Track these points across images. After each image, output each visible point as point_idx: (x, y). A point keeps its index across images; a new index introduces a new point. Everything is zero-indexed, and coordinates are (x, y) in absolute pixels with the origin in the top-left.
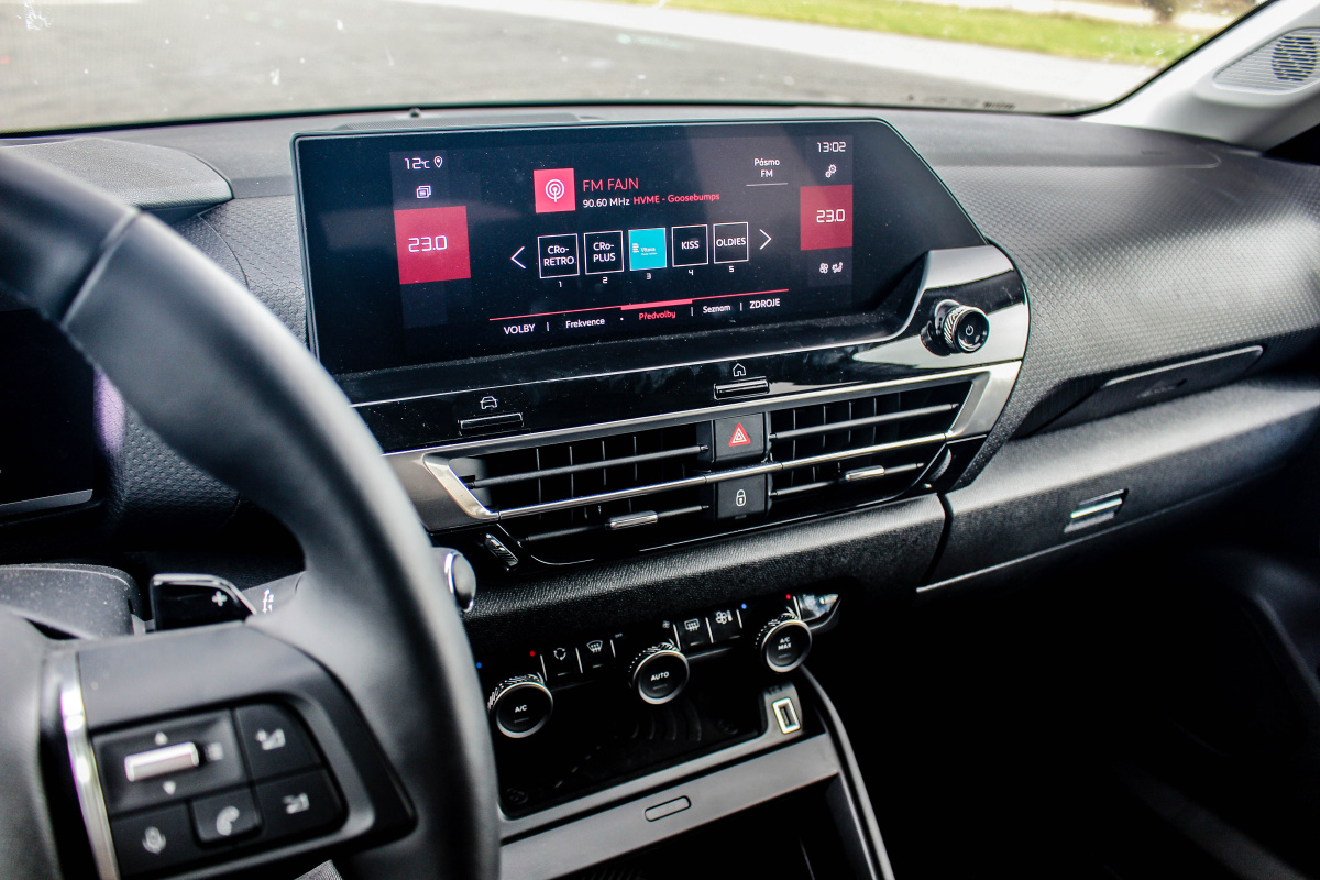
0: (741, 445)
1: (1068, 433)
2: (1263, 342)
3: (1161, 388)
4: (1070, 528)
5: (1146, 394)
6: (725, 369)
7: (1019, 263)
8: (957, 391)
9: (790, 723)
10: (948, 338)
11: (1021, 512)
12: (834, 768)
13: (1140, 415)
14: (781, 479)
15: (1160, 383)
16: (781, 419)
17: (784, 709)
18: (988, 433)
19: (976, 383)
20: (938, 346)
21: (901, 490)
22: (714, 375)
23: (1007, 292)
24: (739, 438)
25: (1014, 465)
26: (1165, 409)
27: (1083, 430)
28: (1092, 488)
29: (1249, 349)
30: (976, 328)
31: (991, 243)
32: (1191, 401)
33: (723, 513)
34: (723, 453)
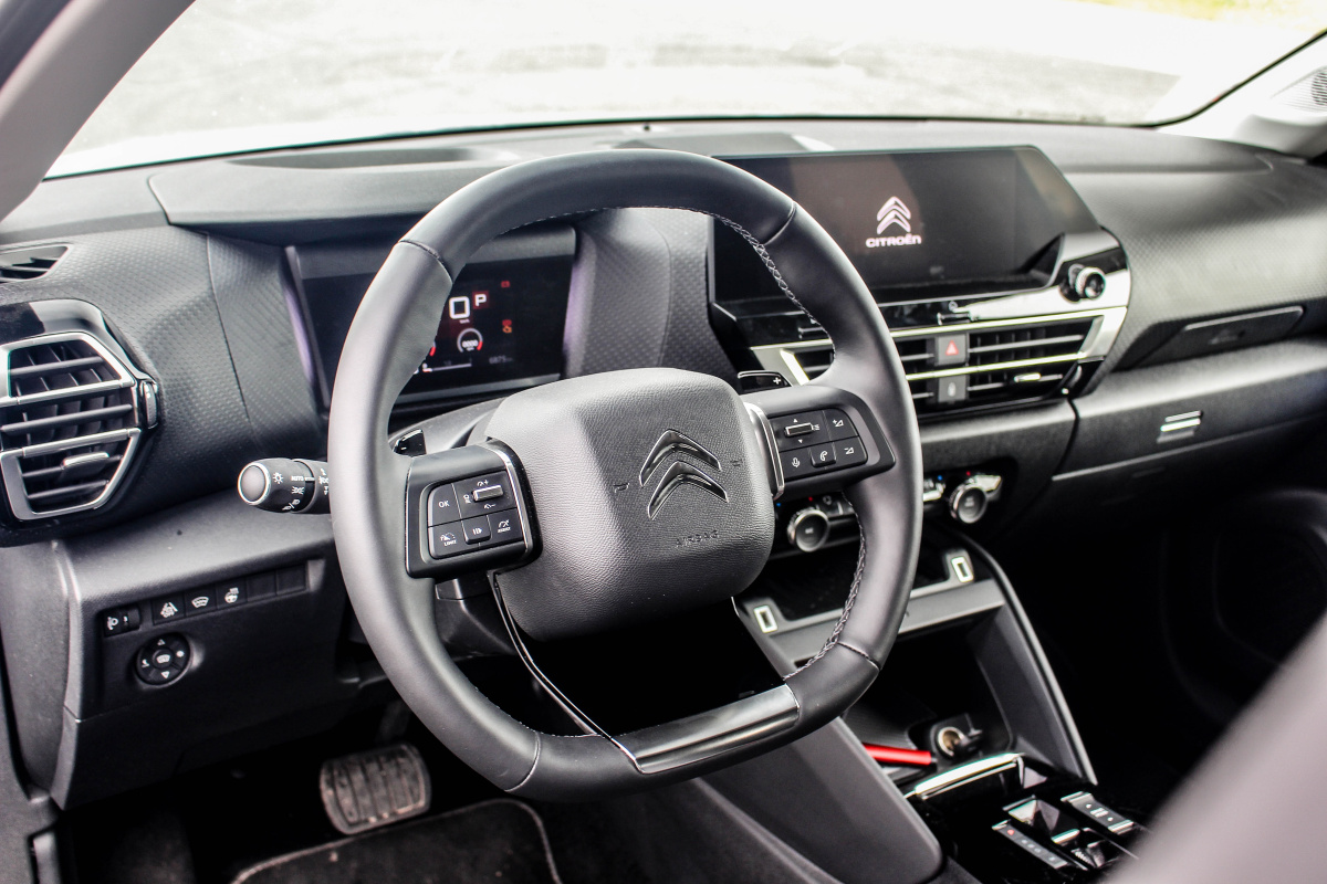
0: (952, 355)
1: (1158, 369)
2: (1304, 304)
3: (1224, 337)
4: (1161, 439)
5: (1215, 341)
6: (944, 306)
7: (1123, 241)
8: (1083, 327)
9: (964, 574)
10: (1079, 289)
11: (1126, 420)
12: (999, 601)
13: (1211, 360)
14: (974, 379)
15: (1225, 332)
16: (976, 338)
17: (960, 566)
18: (1105, 357)
19: (1096, 322)
20: (1073, 296)
21: (1047, 395)
22: (938, 308)
23: (1114, 261)
24: (952, 350)
25: (1120, 387)
26: (1231, 356)
27: (1169, 368)
28: (1179, 407)
29: (1291, 309)
30: (1097, 283)
31: (1103, 229)
32: (1252, 352)
33: (942, 399)
34: (942, 360)
